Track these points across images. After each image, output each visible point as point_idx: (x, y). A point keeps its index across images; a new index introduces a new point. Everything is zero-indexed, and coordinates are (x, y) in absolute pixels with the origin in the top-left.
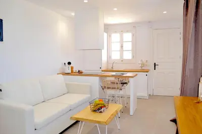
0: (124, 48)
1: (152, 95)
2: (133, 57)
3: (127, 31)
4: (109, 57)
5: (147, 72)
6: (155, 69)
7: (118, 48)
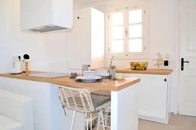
0: (131, 35)
1: (175, 113)
2: (144, 48)
3: (136, 8)
4: (107, 50)
5: (167, 74)
6: (182, 69)
7: (121, 34)
